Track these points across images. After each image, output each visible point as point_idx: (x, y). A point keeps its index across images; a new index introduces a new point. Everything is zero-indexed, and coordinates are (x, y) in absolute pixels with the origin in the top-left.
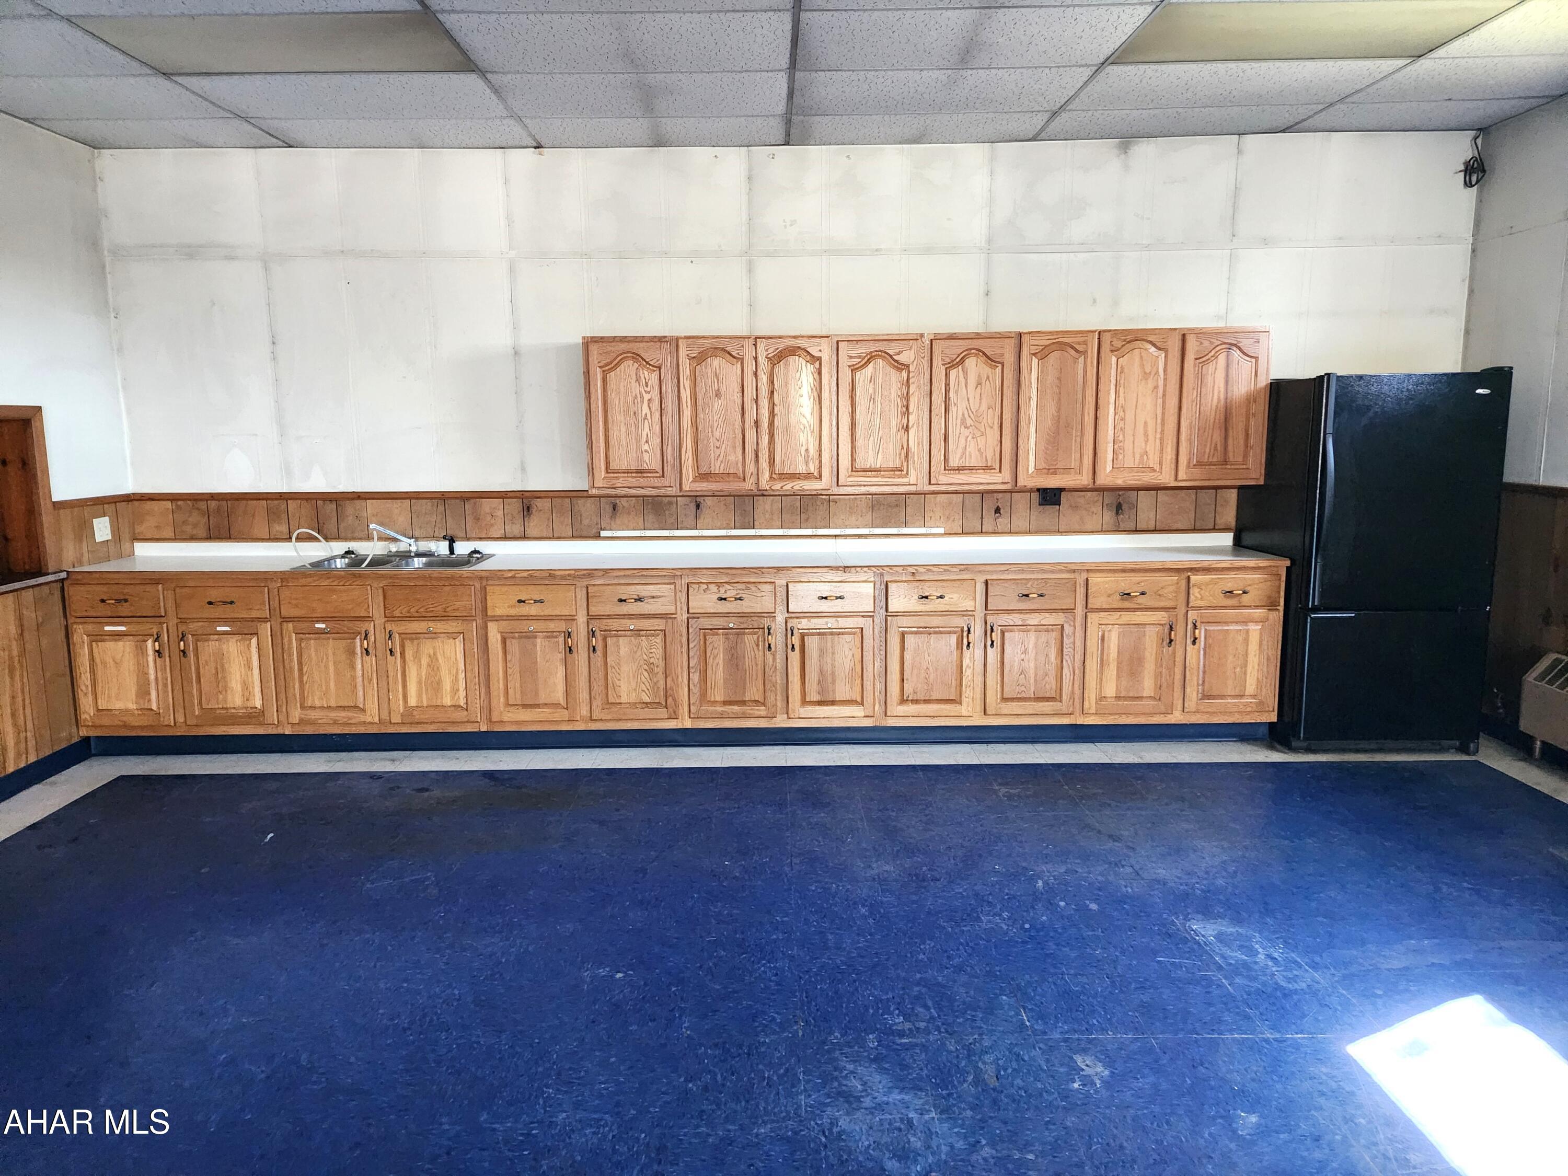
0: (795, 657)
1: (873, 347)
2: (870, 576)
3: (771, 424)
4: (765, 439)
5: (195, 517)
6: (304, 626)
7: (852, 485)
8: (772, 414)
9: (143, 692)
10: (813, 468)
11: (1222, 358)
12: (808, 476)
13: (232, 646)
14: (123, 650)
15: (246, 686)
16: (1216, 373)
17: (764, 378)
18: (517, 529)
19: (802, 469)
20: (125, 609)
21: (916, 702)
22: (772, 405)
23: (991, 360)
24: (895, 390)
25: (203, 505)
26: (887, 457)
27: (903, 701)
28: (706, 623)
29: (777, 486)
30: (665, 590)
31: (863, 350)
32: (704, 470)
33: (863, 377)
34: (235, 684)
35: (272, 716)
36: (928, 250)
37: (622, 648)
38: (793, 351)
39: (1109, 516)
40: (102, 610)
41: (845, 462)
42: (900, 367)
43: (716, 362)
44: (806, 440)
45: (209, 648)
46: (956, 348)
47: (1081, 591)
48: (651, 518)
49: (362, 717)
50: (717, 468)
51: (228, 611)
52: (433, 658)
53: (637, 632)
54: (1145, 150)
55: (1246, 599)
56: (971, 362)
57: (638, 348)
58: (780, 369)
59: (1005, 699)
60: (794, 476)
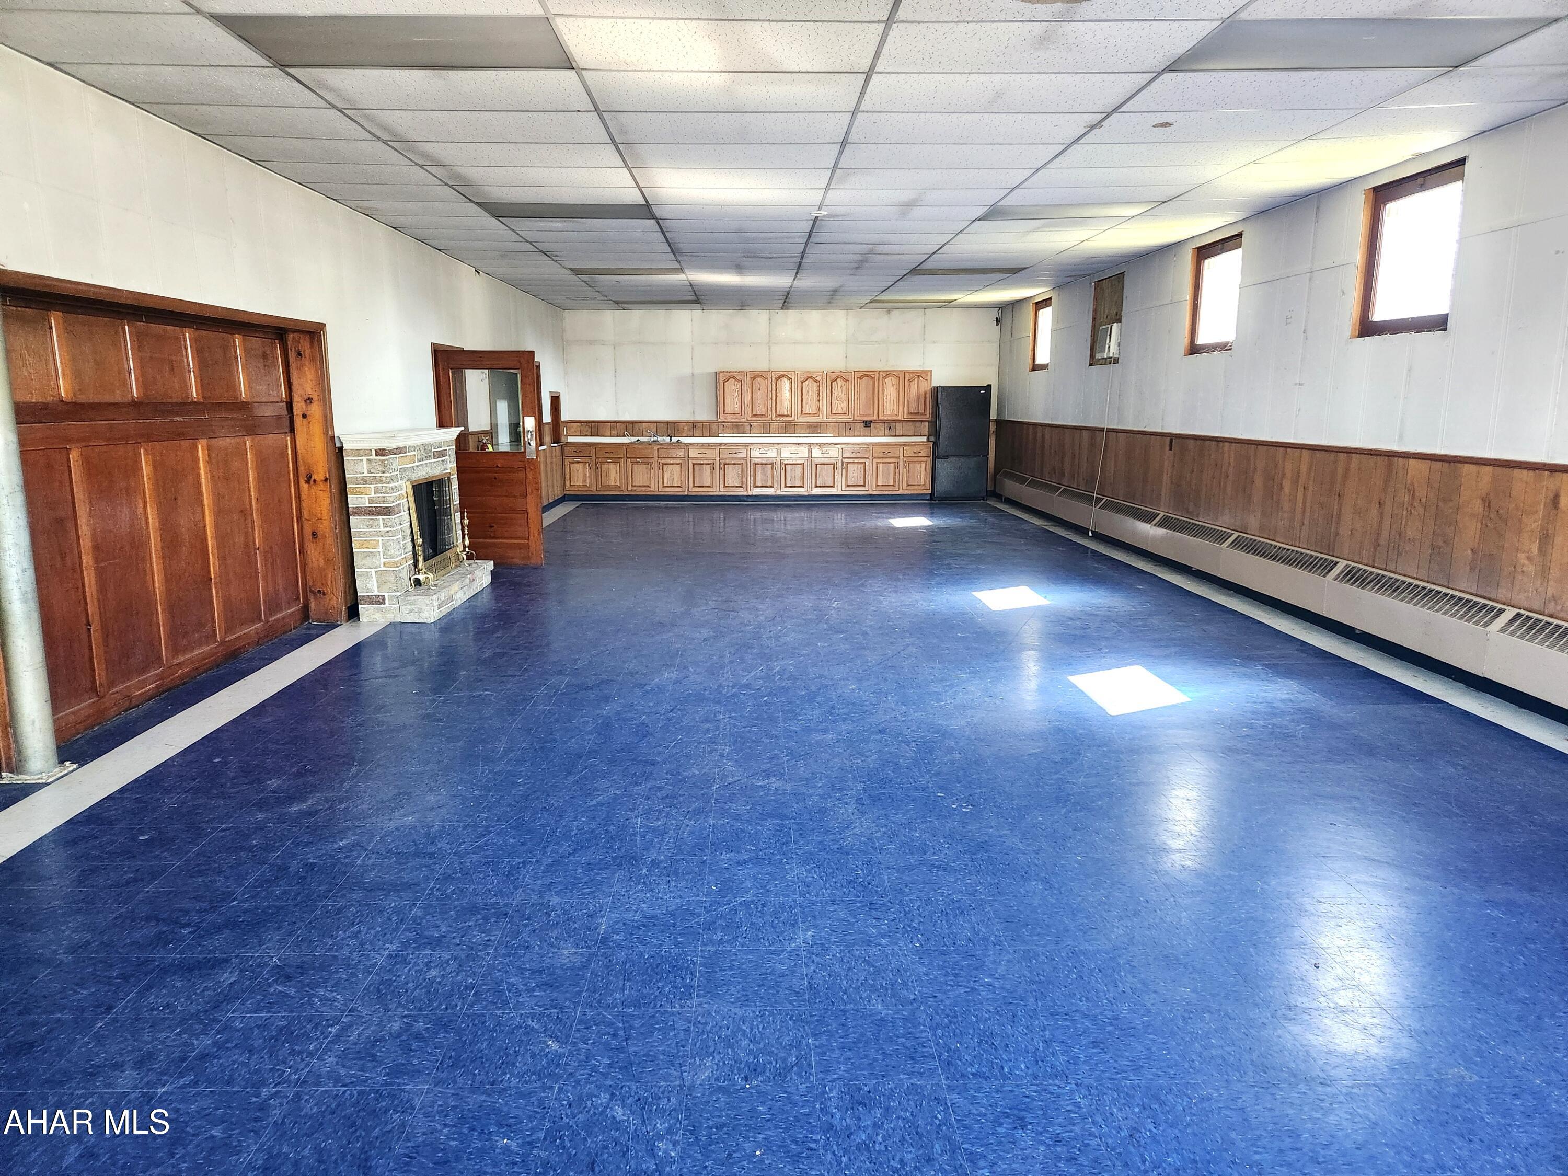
0: (783, 472)
1: (808, 375)
2: (806, 446)
3: (776, 399)
4: (774, 403)
5: (587, 428)
6: (634, 460)
7: (803, 419)
8: (776, 396)
9: (584, 481)
10: (789, 413)
11: (916, 380)
12: (787, 416)
13: (612, 466)
14: (579, 467)
15: (615, 479)
16: (914, 385)
17: (774, 384)
18: (691, 434)
19: (786, 413)
20: (581, 454)
21: (820, 487)
22: (776, 393)
23: (845, 380)
24: (815, 389)
25: (590, 425)
26: (813, 410)
27: (816, 486)
28: (757, 461)
29: (778, 419)
30: (744, 450)
31: (805, 376)
32: (754, 413)
33: (805, 384)
34: (612, 478)
35: (623, 488)
36: (827, 343)
37: (729, 469)
38: (783, 376)
39: (887, 431)
40: (575, 454)
41: (799, 411)
42: (817, 381)
43: (759, 379)
44: (787, 404)
45: (605, 466)
46: (834, 376)
47: (871, 452)
48: (735, 430)
49: (649, 489)
50: (759, 413)
51: (612, 455)
52: (672, 471)
53: (734, 464)
54: (895, 313)
55: (920, 454)
56: (839, 380)
57: (735, 375)
58: (779, 382)
59: (848, 486)
60: (783, 416)
